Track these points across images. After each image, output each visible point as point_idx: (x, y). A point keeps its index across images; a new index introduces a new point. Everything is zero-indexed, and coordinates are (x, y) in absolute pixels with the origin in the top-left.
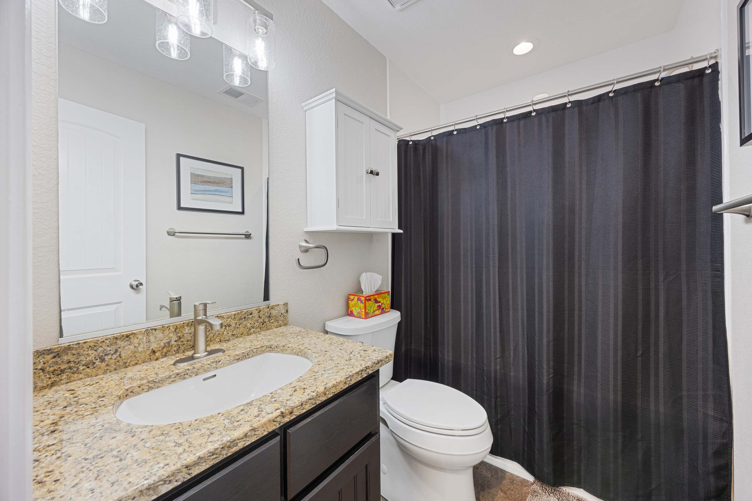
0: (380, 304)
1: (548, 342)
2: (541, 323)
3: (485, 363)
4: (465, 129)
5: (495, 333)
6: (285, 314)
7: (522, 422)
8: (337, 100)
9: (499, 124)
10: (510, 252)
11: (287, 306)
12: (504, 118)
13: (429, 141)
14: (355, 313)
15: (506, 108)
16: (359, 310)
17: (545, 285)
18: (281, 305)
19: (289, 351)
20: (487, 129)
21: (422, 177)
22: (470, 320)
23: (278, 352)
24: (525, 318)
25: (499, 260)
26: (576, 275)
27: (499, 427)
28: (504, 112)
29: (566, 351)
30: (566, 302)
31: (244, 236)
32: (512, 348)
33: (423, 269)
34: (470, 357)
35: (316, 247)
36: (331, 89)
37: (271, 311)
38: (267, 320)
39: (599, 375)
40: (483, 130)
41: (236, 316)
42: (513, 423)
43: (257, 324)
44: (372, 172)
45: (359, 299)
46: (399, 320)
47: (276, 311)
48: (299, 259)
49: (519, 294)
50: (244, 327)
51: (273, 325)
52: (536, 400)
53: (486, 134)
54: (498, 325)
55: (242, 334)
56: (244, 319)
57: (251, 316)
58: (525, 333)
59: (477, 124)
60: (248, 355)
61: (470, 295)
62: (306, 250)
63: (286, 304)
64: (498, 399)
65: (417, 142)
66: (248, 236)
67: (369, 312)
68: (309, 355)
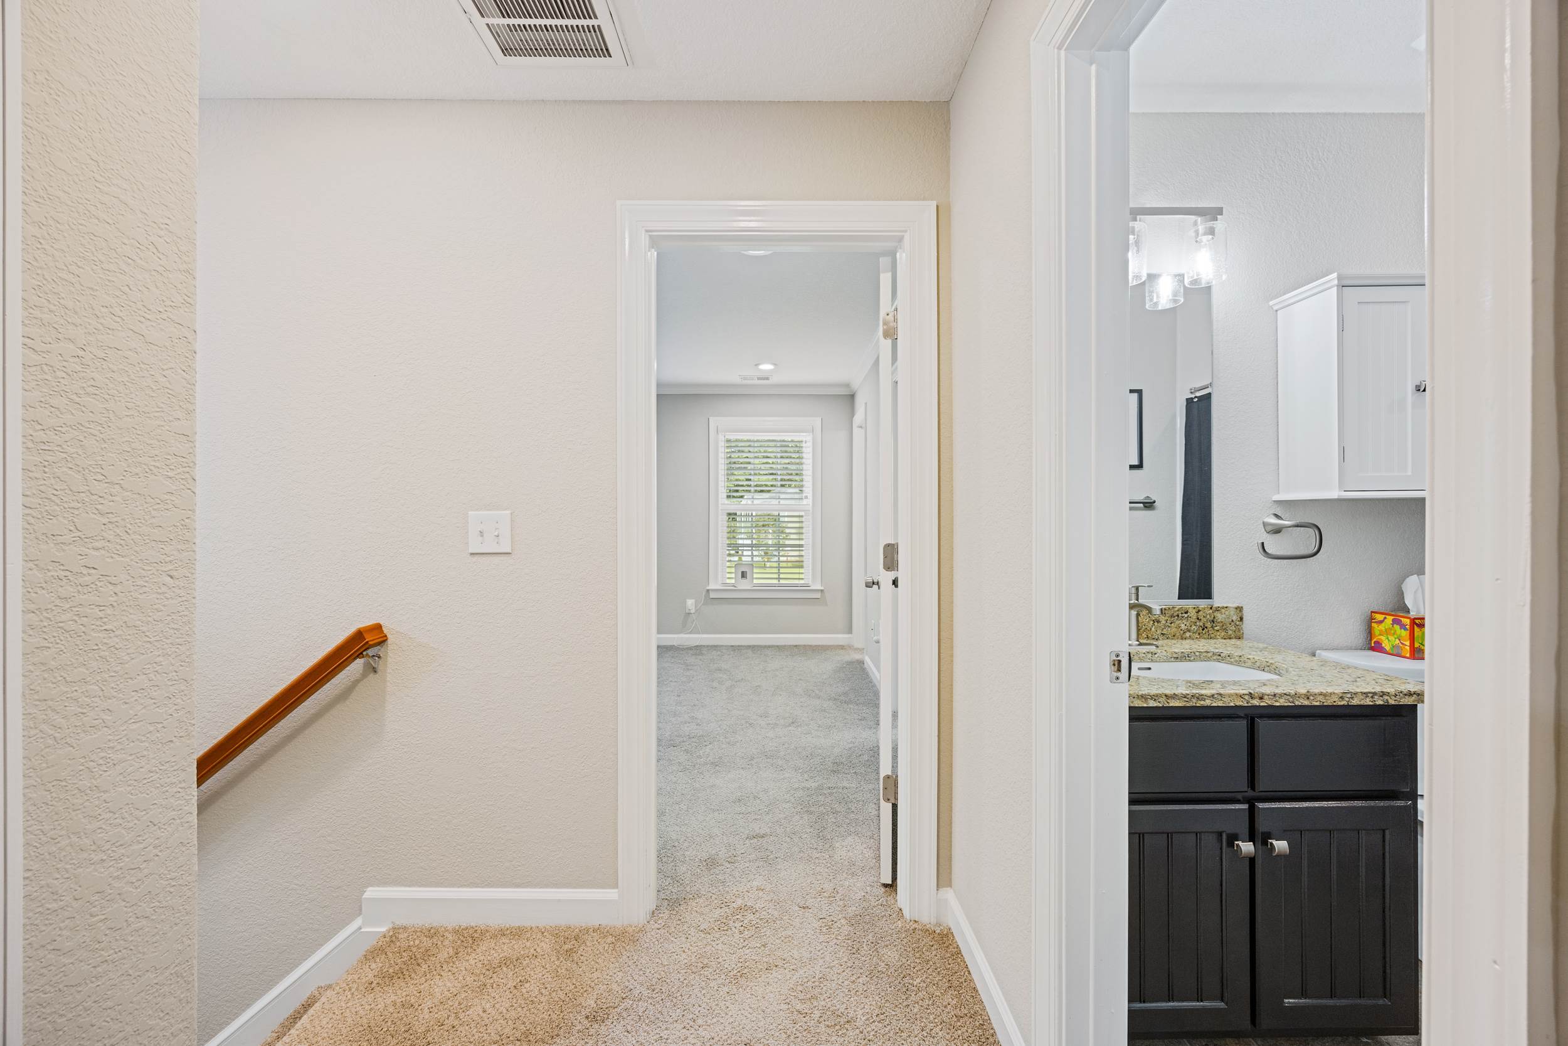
6: (1238, 623)
8: (1343, 286)
11: (1241, 611)
14: (1387, 645)
16: (1397, 641)
18: (1232, 609)
19: (1249, 664)
23: (1231, 663)
31: (1142, 505)
35: (1297, 526)
36: (1331, 273)
37: (1215, 614)
38: (1209, 625)
41: (1166, 612)
43: (1194, 627)
45: (1397, 622)
47: (1224, 616)
48: (1263, 543)
50: (1176, 628)
51: (1218, 634)
55: (1174, 636)
56: (1176, 617)
57: (1186, 615)
60: (1188, 657)
62: (1277, 531)
63: (1240, 609)
66: (1149, 505)
67: (1420, 647)
68: (1282, 670)
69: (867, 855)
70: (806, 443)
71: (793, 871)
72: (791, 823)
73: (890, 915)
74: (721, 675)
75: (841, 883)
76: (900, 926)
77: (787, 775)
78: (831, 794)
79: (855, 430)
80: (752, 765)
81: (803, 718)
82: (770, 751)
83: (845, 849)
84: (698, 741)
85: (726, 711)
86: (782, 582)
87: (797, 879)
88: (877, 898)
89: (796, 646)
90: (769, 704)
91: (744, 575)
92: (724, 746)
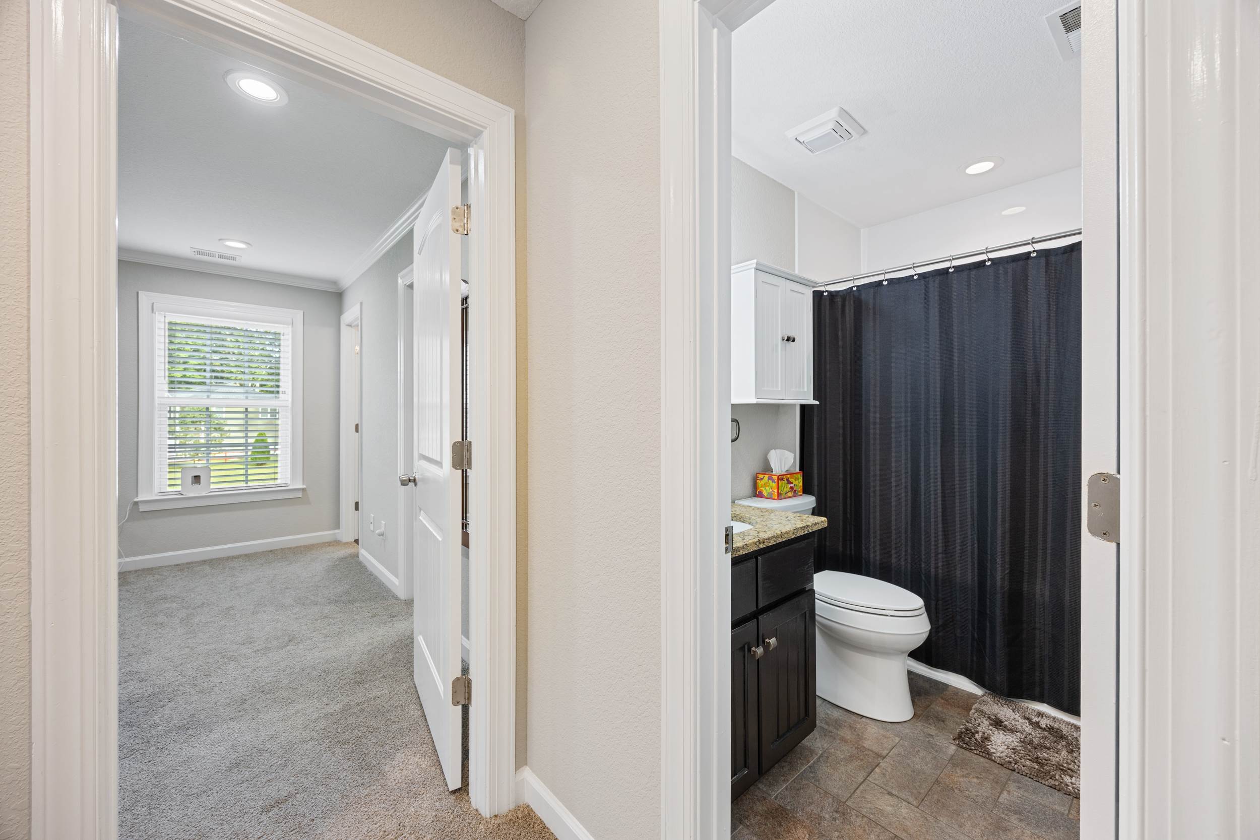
0: (793, 485)
1: (1004, 533)
2: (995, 510)
3: (923, 560)
4: (899, 278)
5: (936, 522)
7: (971, 628)
8: (757, 269)
9: (943, 274)
10: (956, 427)
12: (950, 267)
13: (851, 292)
14: (765, 494)
15: (953, 256)
16: (771, 490)
17: (1000, 467)
20: (927, 279)
21: (840, 337)
22: (903, 509)
24: (975, 506)
25: (942, 437)
26: (1042, 455)
27: (940, 634)
28: (950, 260)
29: (1027, 544)
30: (1028, 486)
32: (958, 541)
33: (841, 448)
34: (903, 553)
36: (752, 260)
39: (1067, 570)
40: (923, 281)
42: (958, 631)
44: (788, 339)
45: (770, 478)
46: (814, 505)
49: (968, 478)
52: (988, 600)
53: (927, 287)
54: (940, 514)
58: (976, 524)
59: (914, 273)
61: (903, 479)
64: (940, 602)
65: (834, 294)
67: (782, 492)
69: (424, 766)
70: (283, 335)
71: (340, 827)
72: (321, 765)
73: (470, 823)
74: (167, 605)
75: (405, 813)
76: (483, 830)
77: (299, 707)
78: (362, 711)
79: (344, 330)
80: (245, 710)
81: (303, 632)
82: (266, 684)
83: (397, 769)
84: (147, 704)
85: (187, 650)
86: (250, 484)
87: (348, 835)
88: (450, 811)
89: (271, 551)
90: (252, 626)
91: (197, 479)
92: (195, 698)
